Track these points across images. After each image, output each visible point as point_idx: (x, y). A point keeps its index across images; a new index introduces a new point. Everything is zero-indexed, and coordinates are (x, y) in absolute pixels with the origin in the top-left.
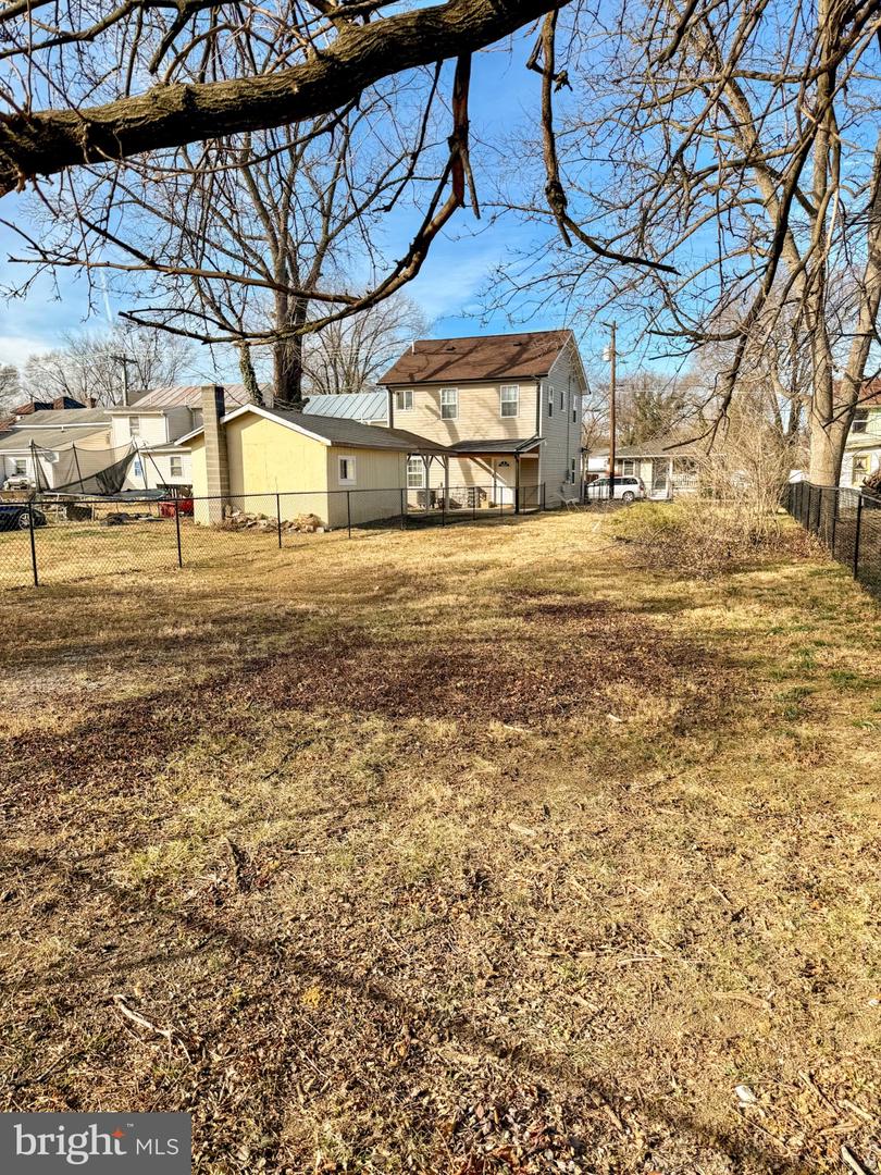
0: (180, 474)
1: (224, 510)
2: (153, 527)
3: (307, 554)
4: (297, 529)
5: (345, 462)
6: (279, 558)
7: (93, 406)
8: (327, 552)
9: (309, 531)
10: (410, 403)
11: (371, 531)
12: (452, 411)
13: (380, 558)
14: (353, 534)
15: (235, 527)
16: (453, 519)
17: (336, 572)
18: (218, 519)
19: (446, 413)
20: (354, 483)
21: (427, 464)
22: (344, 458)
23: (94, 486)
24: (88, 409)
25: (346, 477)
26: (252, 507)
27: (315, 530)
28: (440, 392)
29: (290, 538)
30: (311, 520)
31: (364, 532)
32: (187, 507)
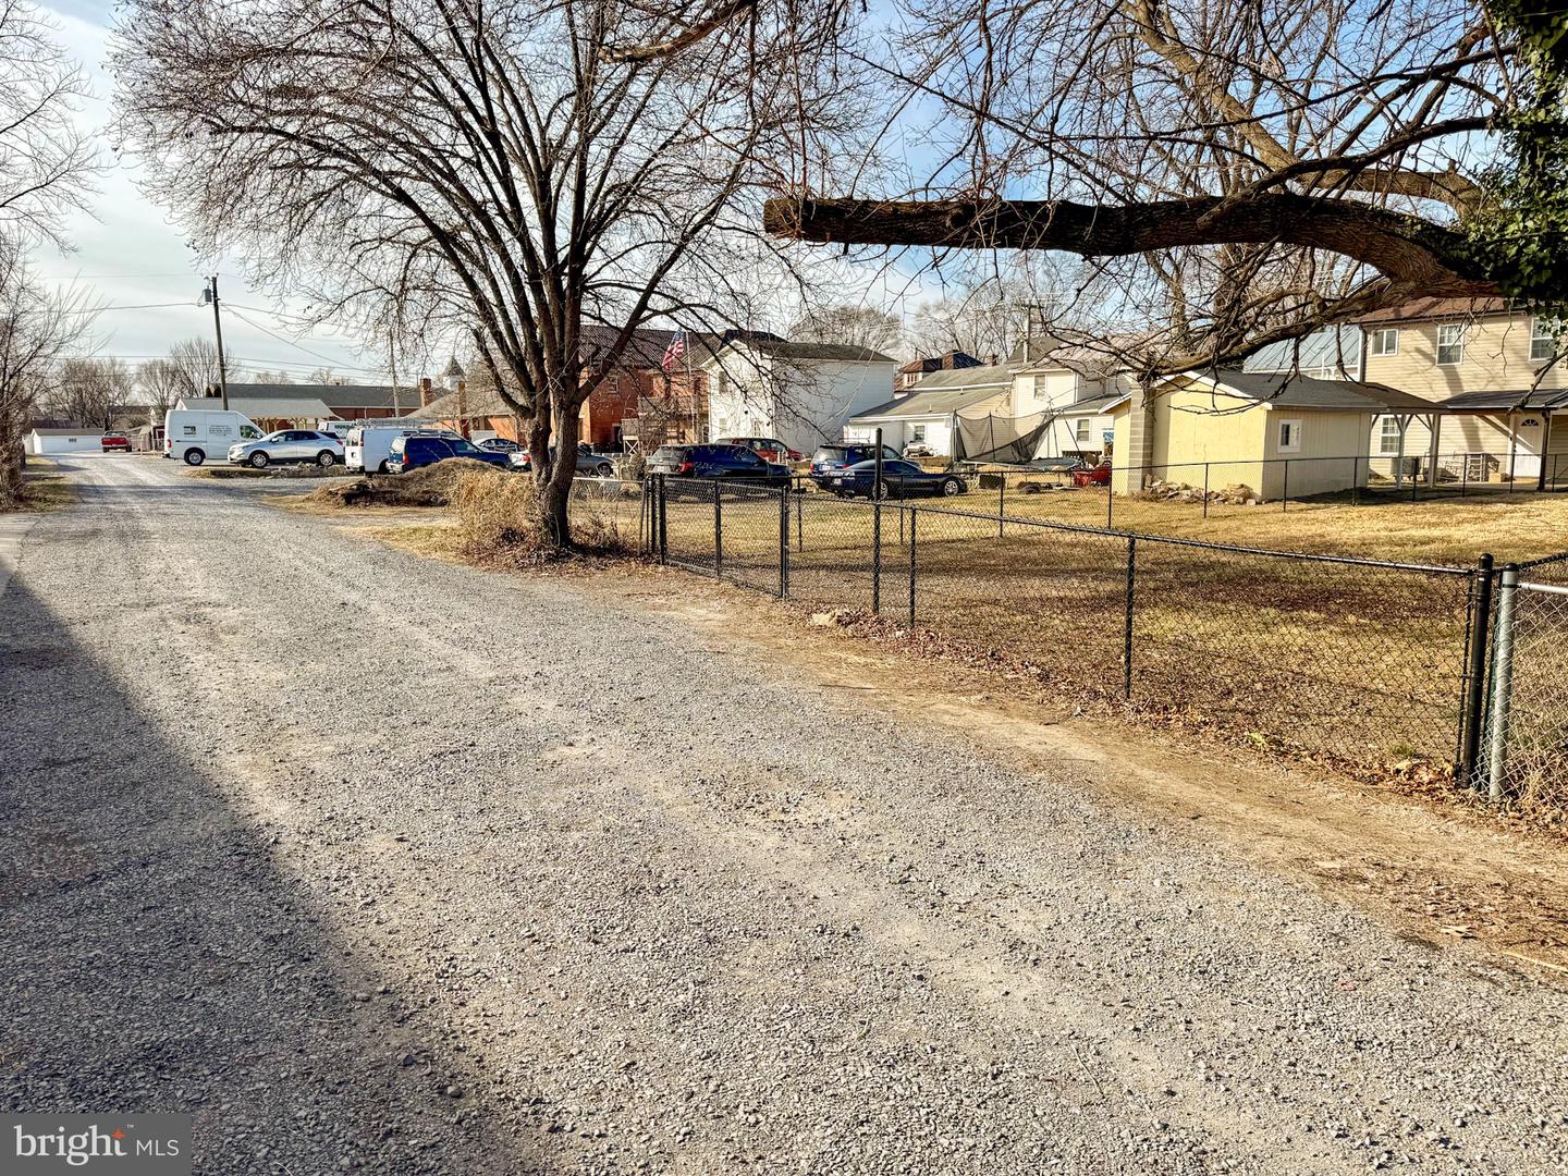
0: (1087, 439)
1: (1144, 480)
2: (1069, 495)
3: (1234, 524)
4: (1224, 501)
5: (1288, 427)
6: (1203, 526)
7: (995, 364)
8: (1256, 522)
9: (1238, 503)
10: (1390, 347)
11: (1313, 505)
12: (1452, 353)
13: (1315, 529)
14: (1289, 507)
15: (1155, 497)
16: (1435, 494)
17: (1261, 539)
18: (1137, 489)
19: (1446, 356)
20: (1298, 450)
21: (1402, 426)
22: (1286, 422)
23: (1010, 453)
24: (989, 368)
25: (1287, 443)
26: (1175, 477)
27: (1245, 502)
28: (1439, 330)
29: (1216, 508)
30: (1242, 491)
31: (1303, 506)
32: (1104, 477)
